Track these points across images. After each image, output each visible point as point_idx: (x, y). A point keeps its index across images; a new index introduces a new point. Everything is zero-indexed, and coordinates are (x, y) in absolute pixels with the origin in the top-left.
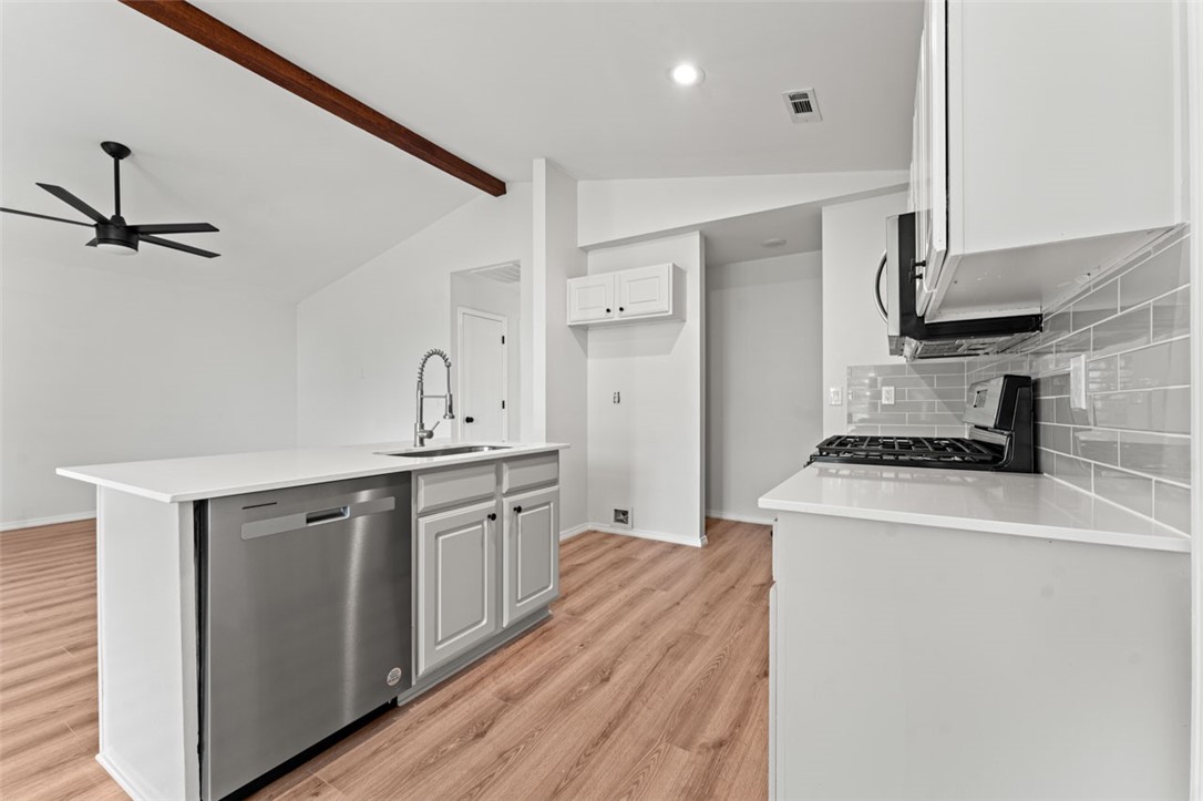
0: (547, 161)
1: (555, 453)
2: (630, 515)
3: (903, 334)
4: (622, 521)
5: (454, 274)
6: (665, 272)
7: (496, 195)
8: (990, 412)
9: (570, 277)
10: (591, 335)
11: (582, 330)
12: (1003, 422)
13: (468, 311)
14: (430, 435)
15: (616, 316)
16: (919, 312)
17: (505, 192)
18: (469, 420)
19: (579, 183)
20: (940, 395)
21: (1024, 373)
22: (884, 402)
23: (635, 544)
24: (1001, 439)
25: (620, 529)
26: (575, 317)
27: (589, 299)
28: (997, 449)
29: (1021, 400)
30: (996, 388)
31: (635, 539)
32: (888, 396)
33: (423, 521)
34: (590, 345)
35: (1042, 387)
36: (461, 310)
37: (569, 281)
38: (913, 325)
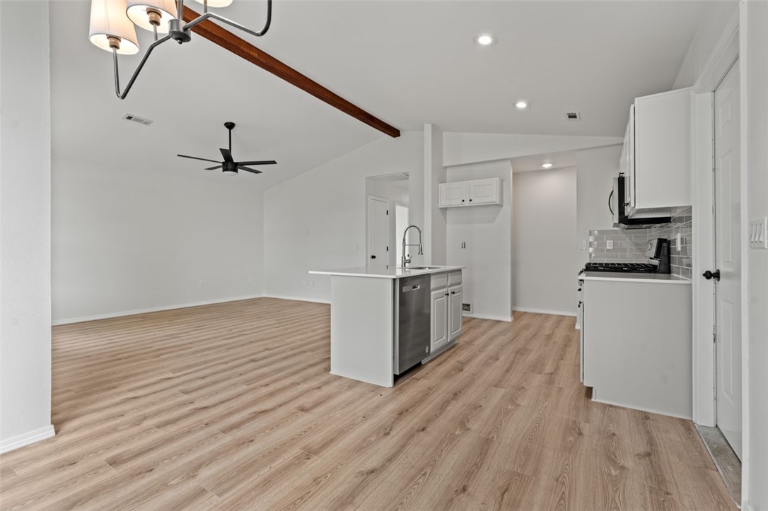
0: (432, 125)
1: (460, 270)
2: (471, 306)
3: (620, 222)
4: (466, 310)
5: (367, 178)
6: (495, 182)
7: (394, 136)
8: (652, 253)
9: (441, 183)
10: (448, 212)
11: (444, 210)
12: (657, 256)
13: (373, 197)
14: (410, 262)
15: (467, 203)
16: (626, 215)
17: (399, 135)
18: (373, 257)
19: (444, 133)
20: (636, 245)
21: (665, 237)
22: (608, 248)
23: (475, 320)
24: (656, 262)
25: (466, 314)
26: (443, 204)
27: (453, 194)
28: (655, 267)
29: (664, 248)
30: (655, 243)
31: (474, 318)
32: (609, 245)
33: (432, 293)
34: (448, 217)
35: (671, 242)
36: (370, 197)
37: (440, 185)
38: (624, 220)
